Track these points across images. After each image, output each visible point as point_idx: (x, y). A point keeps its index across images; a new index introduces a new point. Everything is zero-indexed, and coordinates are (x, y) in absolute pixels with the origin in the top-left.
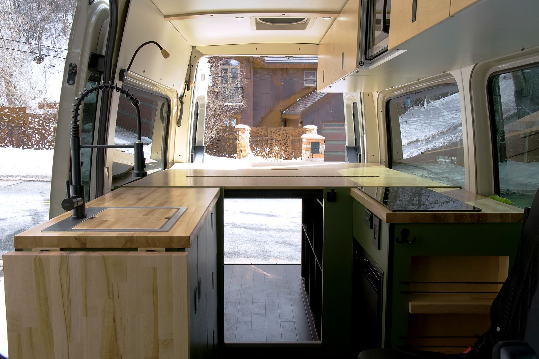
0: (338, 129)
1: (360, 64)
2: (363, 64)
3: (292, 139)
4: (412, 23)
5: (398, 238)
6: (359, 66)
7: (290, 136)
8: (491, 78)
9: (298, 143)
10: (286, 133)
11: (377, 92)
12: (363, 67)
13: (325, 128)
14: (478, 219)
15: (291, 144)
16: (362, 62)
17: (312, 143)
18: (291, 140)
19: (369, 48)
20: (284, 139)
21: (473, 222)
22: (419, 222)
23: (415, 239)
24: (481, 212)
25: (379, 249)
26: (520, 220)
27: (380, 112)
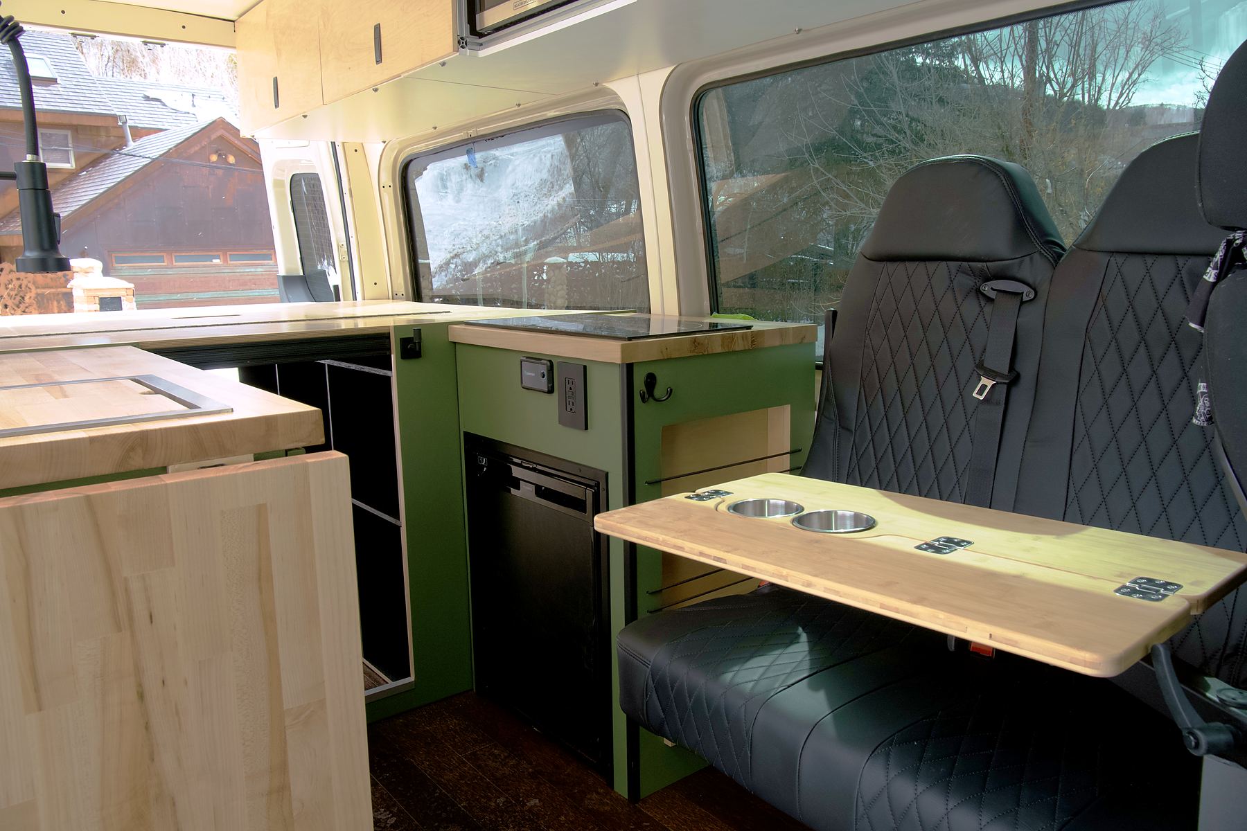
0: (152, 268)
1: (459, 42)
2: (466, 44)
3: (38, 294)
5: (641, 392)
6: (458, 47)
7: (30, 285)
9: (55, 303)
10: (18, 279)
11: (382, 142)
12: (466, 51)
13: (117, 265)
14: (752, 342)
15: (35, 306)
16: (462, 38)
17: (101, 299)
18: (33, 295)
20: (13, 293)
21: (747, 348)
22: (673, 357)
23: (671, 390)
24: (753, 329)
25: (586, 428)
26: (802, 339)
27: (387, 187)
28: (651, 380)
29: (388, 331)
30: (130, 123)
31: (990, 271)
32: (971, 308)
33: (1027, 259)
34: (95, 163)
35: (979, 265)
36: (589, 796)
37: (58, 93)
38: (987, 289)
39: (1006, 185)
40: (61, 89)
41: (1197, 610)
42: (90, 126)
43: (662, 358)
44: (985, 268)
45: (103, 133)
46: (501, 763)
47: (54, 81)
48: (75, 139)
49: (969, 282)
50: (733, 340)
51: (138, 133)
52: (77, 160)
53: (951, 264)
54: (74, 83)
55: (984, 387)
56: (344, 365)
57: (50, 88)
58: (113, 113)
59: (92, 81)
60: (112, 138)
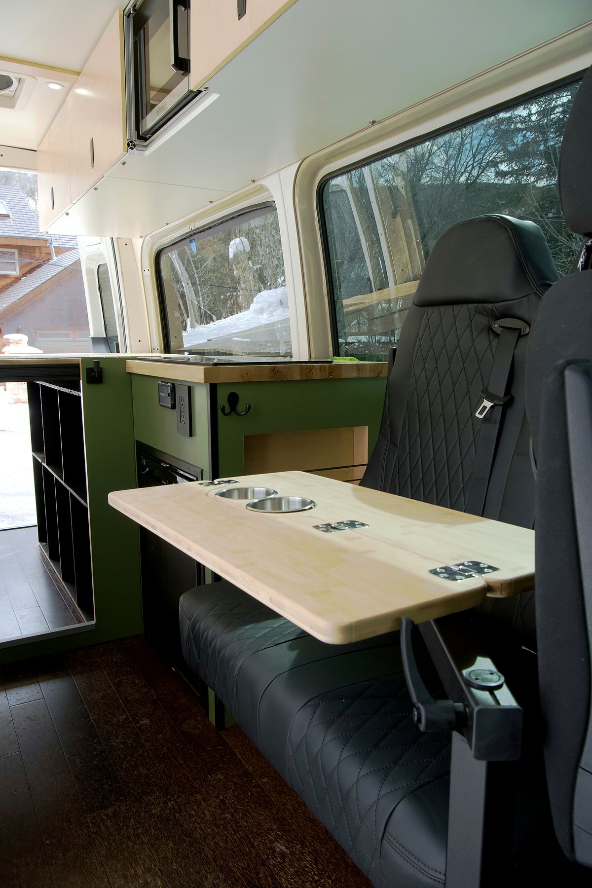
0: (62, 341)
1: (128, 145)
2: (135, 146)
4: (239, 20)
5: (224, 407)
6: (129, 148)
8: (322, 184)
11: (142, 237)
12: (134, 151)
13: (39, 339)
14: (330, 373)
16: (131, 142)
19: (142, 118)
21: (325, 377)
22: (253, 380)
23: (250, 407)
24: (333, 363)
25: (191, 435)
26: (379, 373)
27: (147, 271)
28: (233, 399)
29: (78, 363)
30: (54, 244)
31: (498, 310)
32: (482, 342)
33: (525, 299)
34: (31, 271)
35: (490, 306)
36: (188, 722)
37: (10, 224)
38: (496, 326)
39: (512, 237)
40: (12, 222)
41: (501, 594)
42: (30, 246)
43: (243, 381)
44: (494, 309)
45: (37, 251)
46: (136, 689)
47: (8, 216)
48: (20, 254)
49: (484, 321)
50: (311, 370)
51: (60, 251)
52: (21, 268)
53: (470, 305)
54: (21, 218)
55: (485, 407)
56: (68, 391)
57: (5, 221)
58: (44, 237)
59: (32, 216)
60: (43, 254)
